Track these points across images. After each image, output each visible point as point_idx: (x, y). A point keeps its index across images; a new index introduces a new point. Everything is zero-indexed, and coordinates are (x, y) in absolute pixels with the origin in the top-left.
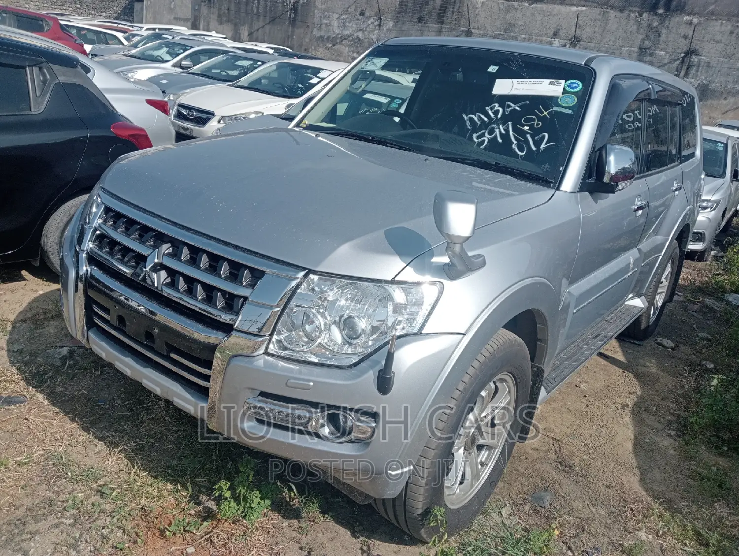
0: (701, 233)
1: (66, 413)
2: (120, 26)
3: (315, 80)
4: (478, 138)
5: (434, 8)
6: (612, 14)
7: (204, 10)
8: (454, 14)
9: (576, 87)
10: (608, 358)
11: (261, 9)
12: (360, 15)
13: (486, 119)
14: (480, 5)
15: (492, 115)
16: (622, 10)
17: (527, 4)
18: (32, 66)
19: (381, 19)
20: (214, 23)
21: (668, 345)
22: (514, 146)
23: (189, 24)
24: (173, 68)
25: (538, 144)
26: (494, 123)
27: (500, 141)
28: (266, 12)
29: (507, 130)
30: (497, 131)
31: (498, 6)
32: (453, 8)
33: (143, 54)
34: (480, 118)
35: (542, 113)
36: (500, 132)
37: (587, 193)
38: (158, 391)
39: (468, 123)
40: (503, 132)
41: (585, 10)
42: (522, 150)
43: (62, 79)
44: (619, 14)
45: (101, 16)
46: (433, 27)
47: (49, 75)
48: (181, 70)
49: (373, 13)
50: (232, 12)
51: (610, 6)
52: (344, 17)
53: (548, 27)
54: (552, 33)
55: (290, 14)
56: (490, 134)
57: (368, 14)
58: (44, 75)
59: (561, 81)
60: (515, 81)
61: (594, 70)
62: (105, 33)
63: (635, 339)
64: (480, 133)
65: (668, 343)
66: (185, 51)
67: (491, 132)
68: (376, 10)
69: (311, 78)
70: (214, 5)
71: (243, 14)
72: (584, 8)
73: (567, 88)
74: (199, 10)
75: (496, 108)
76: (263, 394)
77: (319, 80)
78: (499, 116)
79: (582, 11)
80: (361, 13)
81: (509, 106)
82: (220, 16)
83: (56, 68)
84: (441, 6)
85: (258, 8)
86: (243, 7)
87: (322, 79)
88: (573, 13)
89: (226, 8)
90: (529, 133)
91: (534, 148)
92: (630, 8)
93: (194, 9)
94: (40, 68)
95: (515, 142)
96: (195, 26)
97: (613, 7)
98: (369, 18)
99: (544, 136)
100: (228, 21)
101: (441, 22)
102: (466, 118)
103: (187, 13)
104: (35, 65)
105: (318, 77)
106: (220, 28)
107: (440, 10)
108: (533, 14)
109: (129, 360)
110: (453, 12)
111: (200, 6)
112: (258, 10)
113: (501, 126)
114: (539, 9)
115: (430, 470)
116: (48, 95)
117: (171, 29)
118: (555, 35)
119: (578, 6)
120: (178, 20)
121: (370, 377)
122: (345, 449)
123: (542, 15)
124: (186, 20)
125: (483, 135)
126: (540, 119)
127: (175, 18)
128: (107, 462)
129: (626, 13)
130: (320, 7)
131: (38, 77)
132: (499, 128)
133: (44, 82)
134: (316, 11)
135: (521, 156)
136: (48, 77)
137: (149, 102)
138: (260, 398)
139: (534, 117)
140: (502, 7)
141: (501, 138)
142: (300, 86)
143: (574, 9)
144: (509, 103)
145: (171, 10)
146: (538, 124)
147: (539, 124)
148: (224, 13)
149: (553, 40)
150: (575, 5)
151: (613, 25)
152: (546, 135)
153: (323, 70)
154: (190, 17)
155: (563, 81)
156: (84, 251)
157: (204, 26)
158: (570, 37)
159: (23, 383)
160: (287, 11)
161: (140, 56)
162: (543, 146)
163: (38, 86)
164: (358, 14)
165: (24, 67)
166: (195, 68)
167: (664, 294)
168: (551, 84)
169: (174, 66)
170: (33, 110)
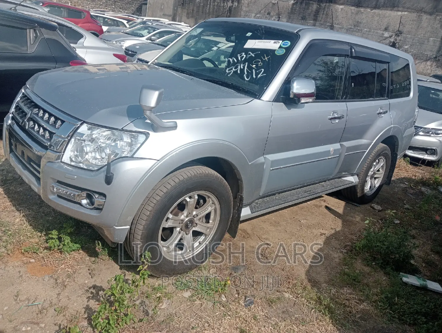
0: (434, 150)
1: (9, 198)
2: (129, 17)
4: (229, 70)
5: (312, 12)
6: (425, 17)
7: (179, 10)
8: (324, 15)
9: (287, 45)
10: (330, 210)
11: (211, 10)
12: (267, 15)
13: (236, 61)
14: (340, 10)
15: (239, 59)
16: (431, 14)
17: (369, 10)
18: (30, 29)
19: (279, 17)
20: (184, 18)
21: (376, 208)
22: (245, 75)
23: (171, 18)
24: (146, 41)
25: (257, 74)
26: (239, 63)
28: (213, 12)
29: (244, 67)
30: (239, 67)
31: (351, 11)
32: (324, 12)
33: (133, 32)
34: (233, 60)
35: (264, 58)
36: (240, 68)
37: (282, 103)
38: (27, 181)
40: (242, 67)
41: (407, 14)
42: (247, 78)
43: (46, 36)
44: (429, 17)
45: (125, 12)
46: (310, 23)
47: (39, 33)
48: (150, 42)
49: (275, 14)
50: (195, 12)
51: (424, 12)
52: (258, 15)
53: (382, 24)
54: (384, 28)
55: (227, 13)
56: (235, 69)
57: (272, 14)
58: (36, 33)
59: (279, 41)
60: (257, 41)
61: (300, 35)
62: (117, 21)
63: (355, 203)
64: (230, 68)
65: (378, 207)
66: (154, 31)
68: (277, 12)
70: (185, 8)
71: (201, 13)
72: (406, 13)
73: (282, 45)
74: (177, 10)
75: (242, 55)
76: (59, 182)
78: (243, 59)
79: (404, 15)
80: (268, 13)
81: (250, 54)
82: (188, 14)
83: (43, 30)
84: (316, 10)
85: (209, 9)
86: (201, 9)
88: (399, 16)
89: (192, 9)
90: (255, 69)
91: (254, 77)
92: (437, 13)
93: (174, 9)
94: (35, 30)
95: (246, 73)
96: (174, 19)
97: (425, 12)
98: (272, 17)
99: (262, 70)
100: (192, 17)
101: (315, 20)
103: (170, 12)
104: (32, 28)
106: (188, 21)
107: (315, 12)
108: (373, 17)
109: (20, 166)
110: (323, 14)
111: (177, 8)
112: (209, 11)
113: (242, 65)
114: (377, 13)
115: (144, 231)
116: (38, 43)
117: (160, 20)
118: (386, 29)
119: (402, 11)
120: (165, 16)
121: (102, 176)
122: (94, 213)
123: (378, 17)
124: (170, 16)
125: (232, 69)
126: (262, 61)
127: (163, 15)
129: (433, 17)
130: (244, 9)
131: (33, 34)
133: (36, 37)
134: (242, 12)
135: (247, 81)
136: (39, 34)
137: (115, 55)
138: (57, 184)
139: (260, 60)
140: (353, 11)
141: (240, 71)
143: (400, 13)
144: (250, 52)
145: (162, 10)
147: (261, 64)
148: (190, 12)
149: (384, 32)
150: (400, 11)
151: (425, 23)
152: (263, 70)
153: (221, 43)
154: (171, 14)
155: (281, 41)
157: (179, 19)
158: (395, 31)
160: (226, 12)
161: (130, 33)
162: (260, 75)
163: (32, 39)
164: (266, 13)
165: (27, 29)
166: (158, 41)
167: (381, 179)
168: (275, 43)
169: (147, 39)
170: (28, 51)
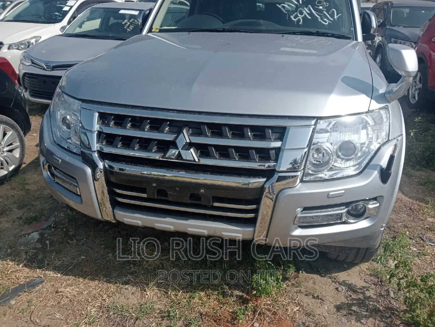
3: (66, 9)
4: (294, 18)
13: (293, 5)
15: (296, 3)
22: (320, 20)
26: (300, 7)
27: (310, 18)
30: (305, 12)
34: (289, 5)
39: (283, 9)
40: (308, 12)
42: (325, 21)
64: (294, 15)
67: (301, 13)
69: (63, 8)
77: (69, 8)
78: (301, 3)
87: (71, 7)
90: (324, 11)
91: (332, 19)
95: (319, 17)
102: (280, 7)
105: (68, 6)
109: (168, 219)
113: (305, 8)
125: (297, 16)
128: (147, 296)
132: (305, 10)
135: (327, 25)
141: (309, 16)
142: (57, 14)
146: (326, 4)
152: (334, 10)
156: (95, 151)
159: (27, 270)
162: (336, 17)
